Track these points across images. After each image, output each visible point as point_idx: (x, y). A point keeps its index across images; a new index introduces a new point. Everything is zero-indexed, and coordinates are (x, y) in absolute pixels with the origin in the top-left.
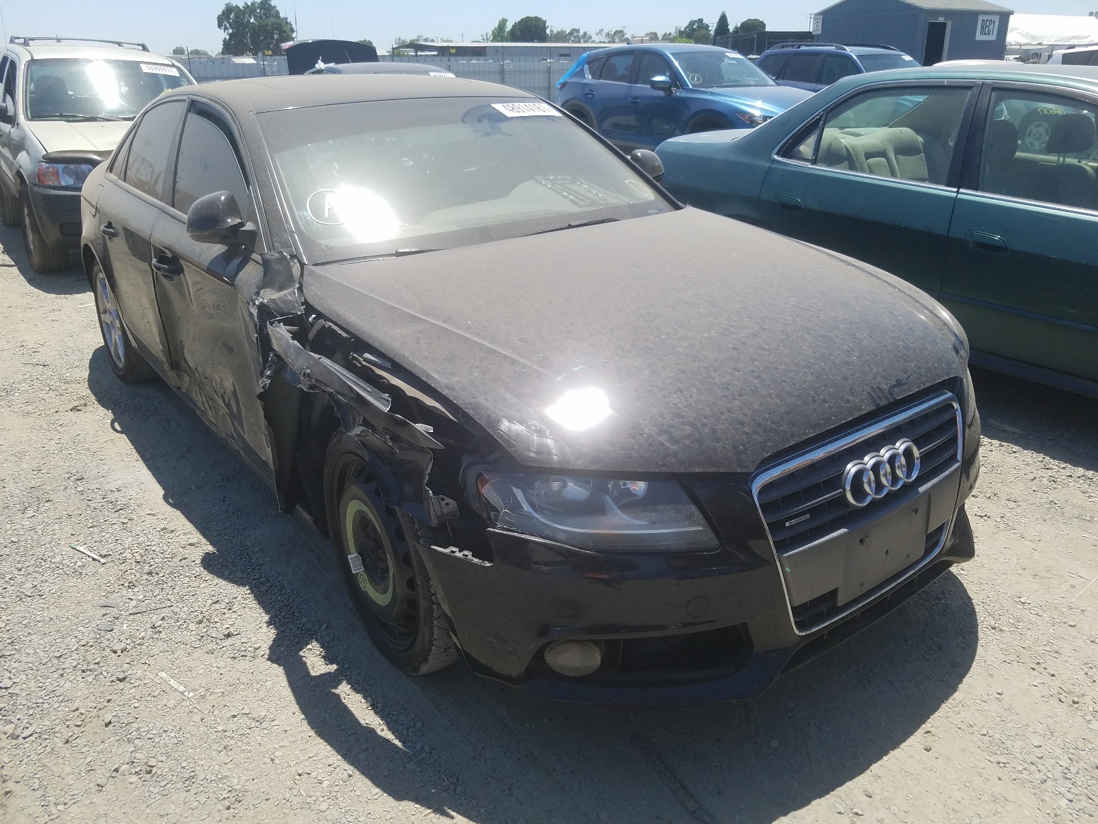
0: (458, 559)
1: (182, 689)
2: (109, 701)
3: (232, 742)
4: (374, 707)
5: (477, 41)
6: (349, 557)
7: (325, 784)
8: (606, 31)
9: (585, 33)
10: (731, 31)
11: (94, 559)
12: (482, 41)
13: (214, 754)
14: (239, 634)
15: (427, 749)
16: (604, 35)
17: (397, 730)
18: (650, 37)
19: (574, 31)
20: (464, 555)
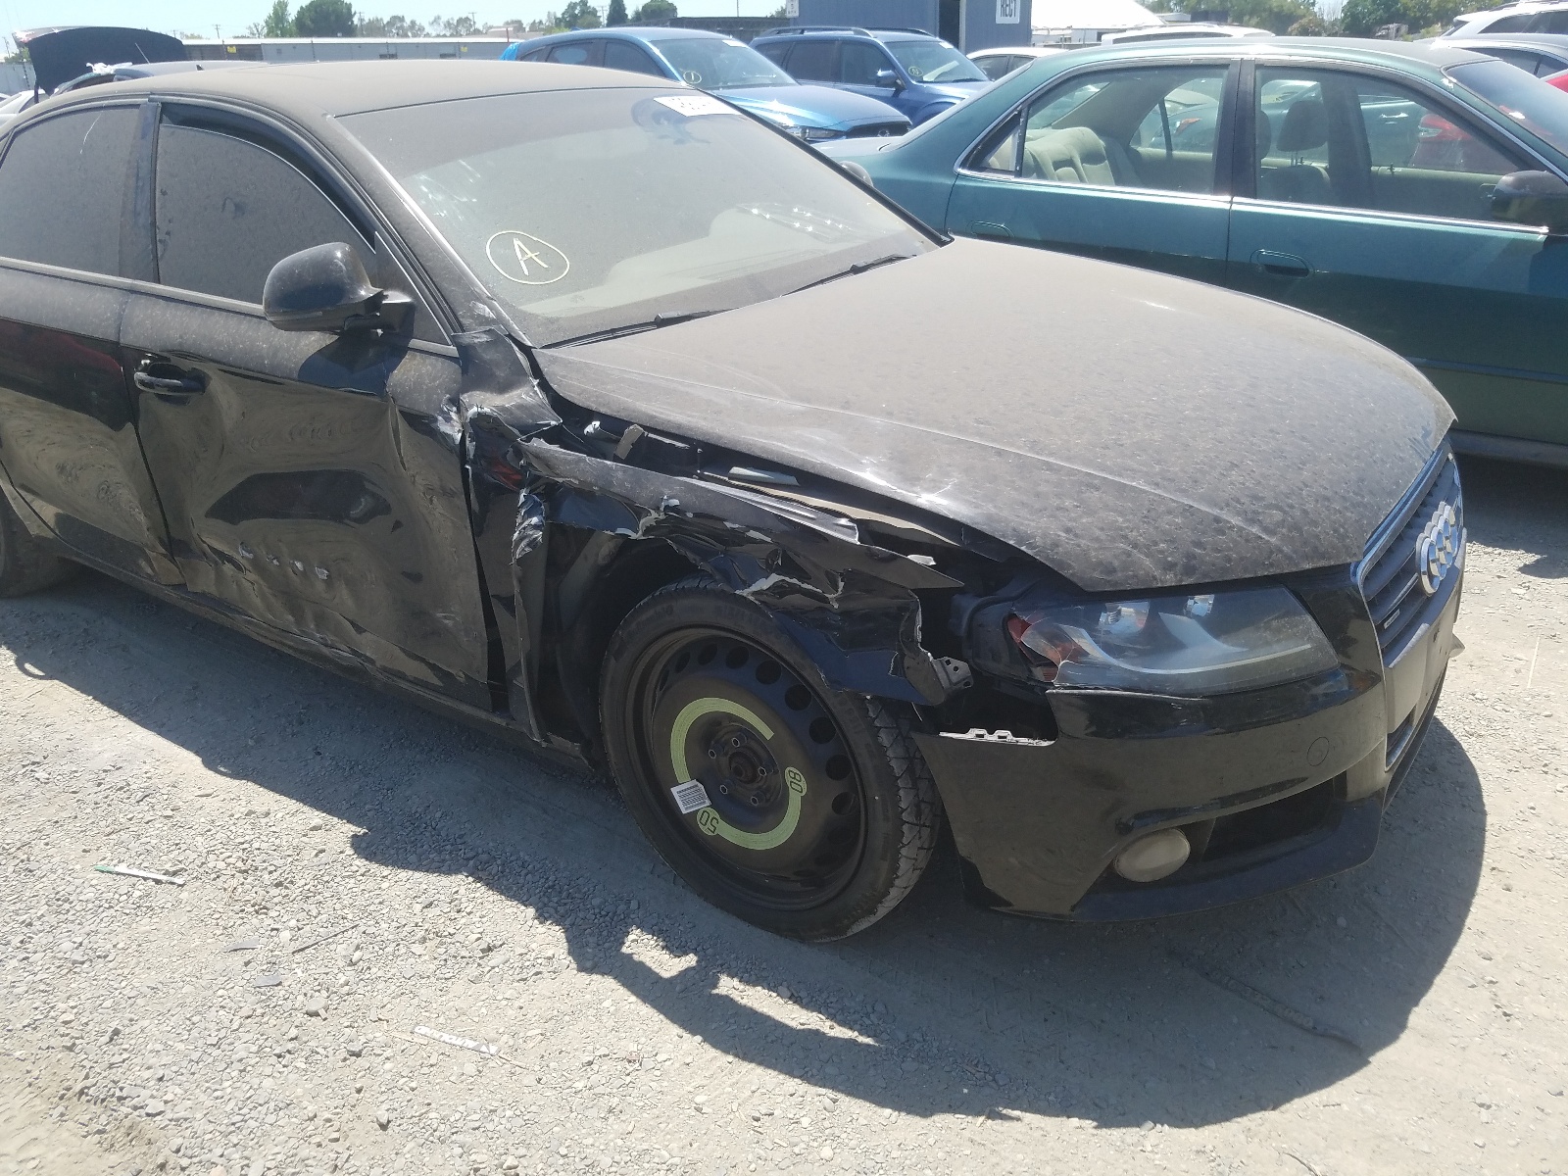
0: (988, 743)
1: (471, 1044)
2: (359, 1091)
3: (616, 1100)
4: (796, 999)
5: (243, 37)
6: (674, 790)
7: (805, 1122)
8: (444, 19)
9: (413, 23)
10: (630, 17)
11: (158, 882)
12: (251, 36)
13: (598, 1124)
14: (504, 944)
15: (917, 1036)
16: (442, 25)
17: (855, 1022)
18: (514, 27)
19: (396, 20)
20: (1000, 737)
